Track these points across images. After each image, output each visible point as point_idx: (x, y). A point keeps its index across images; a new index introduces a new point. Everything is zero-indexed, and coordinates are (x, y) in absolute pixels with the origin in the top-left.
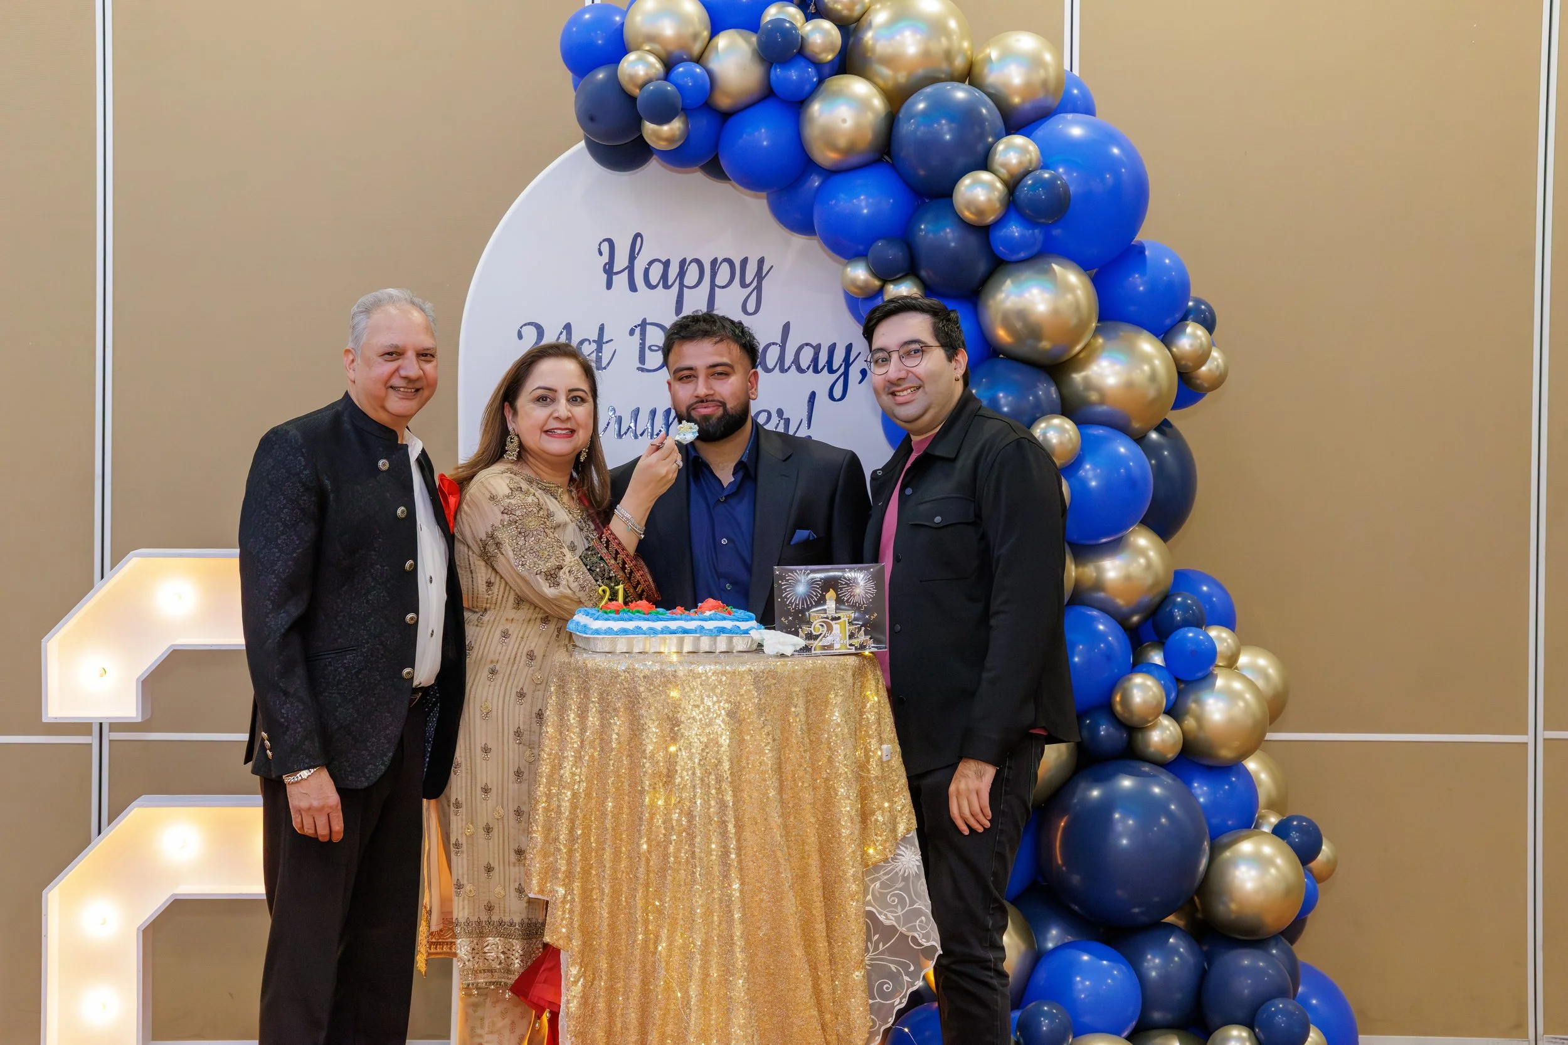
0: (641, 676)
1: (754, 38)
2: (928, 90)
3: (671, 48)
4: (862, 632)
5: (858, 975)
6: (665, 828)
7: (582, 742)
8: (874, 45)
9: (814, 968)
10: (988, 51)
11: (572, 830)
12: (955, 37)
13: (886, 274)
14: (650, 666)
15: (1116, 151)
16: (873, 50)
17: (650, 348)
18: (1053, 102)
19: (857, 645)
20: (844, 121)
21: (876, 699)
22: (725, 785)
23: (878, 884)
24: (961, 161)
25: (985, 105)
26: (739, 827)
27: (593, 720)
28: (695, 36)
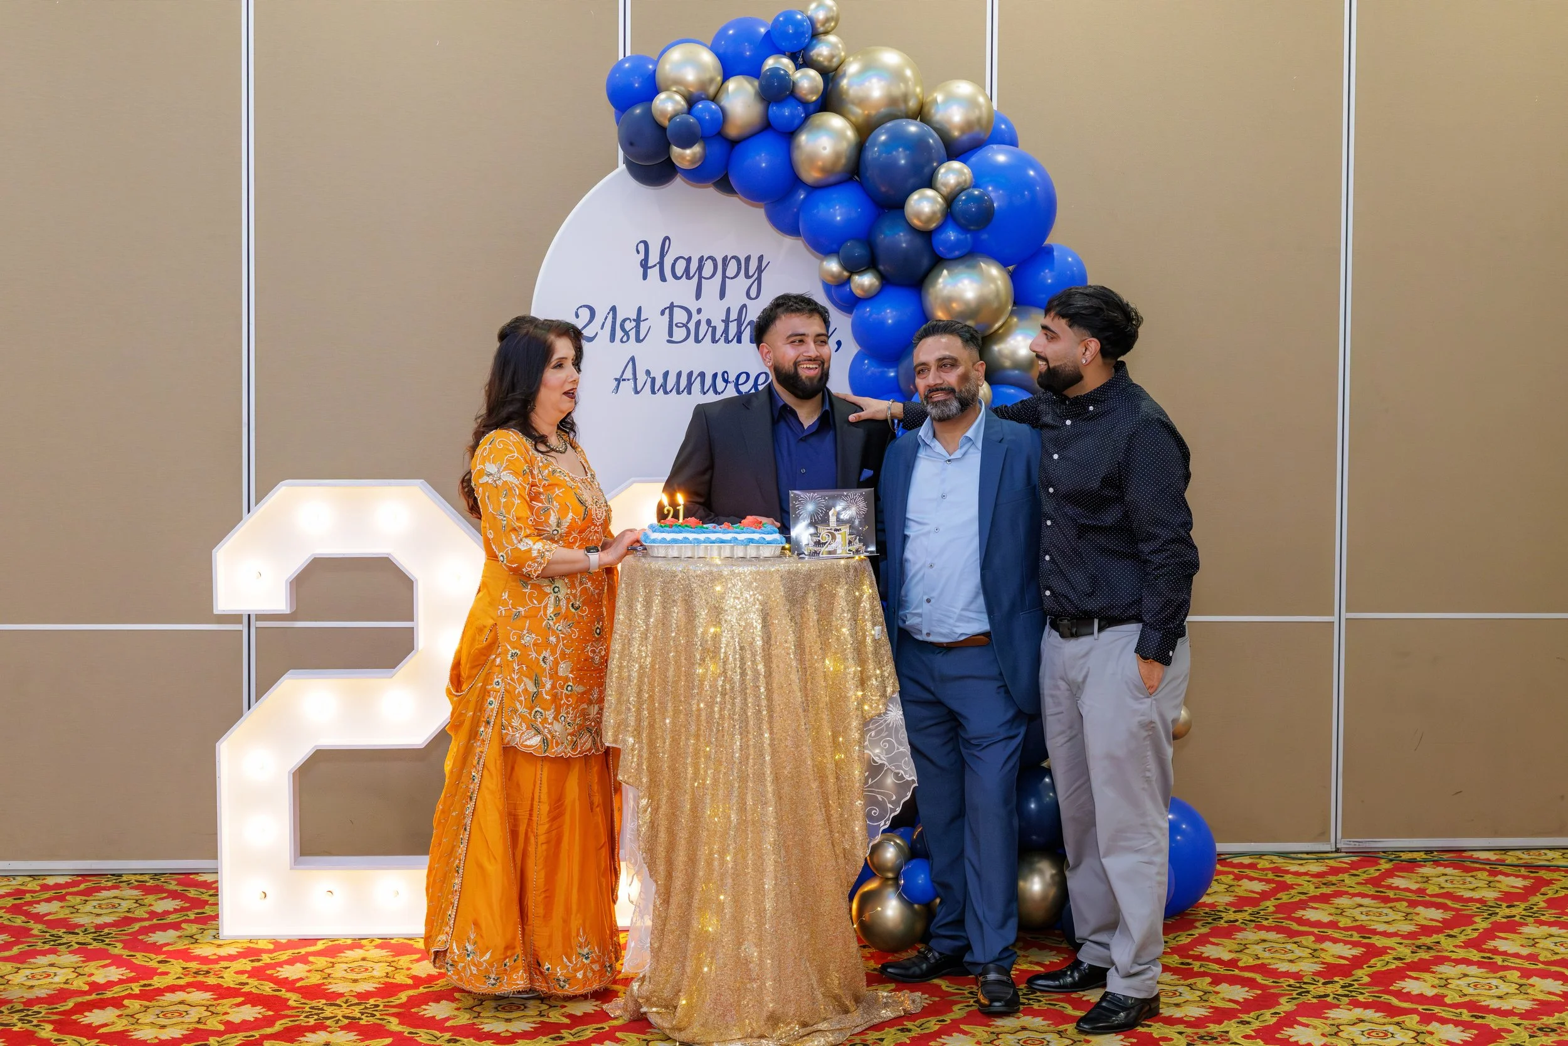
0: (694, 575)
1: (756, 83)
2: (889, 125)
3: (691, 89)
4: (857, 540)
5: (859, 803)
6: (712, 692)
7: (647, 625)
8: (848, 90)
9: (825, 796)
10: (935, 95)
11: (639, 694)
12: (910, 83)
13: (853, 267)
14: (701, 568)
15: (1032, 173)
16: (847, 93)
17: (676, 325)
18: (985, 135)
19: (854, 550)
20: (825, 148)
21: (870, 591)
22: (759, 658)
23: (873, 733)
24: (912, 181)
25: (932, 137)
26: (769, 690)
27: (656, 607)
28: (712, 80)
